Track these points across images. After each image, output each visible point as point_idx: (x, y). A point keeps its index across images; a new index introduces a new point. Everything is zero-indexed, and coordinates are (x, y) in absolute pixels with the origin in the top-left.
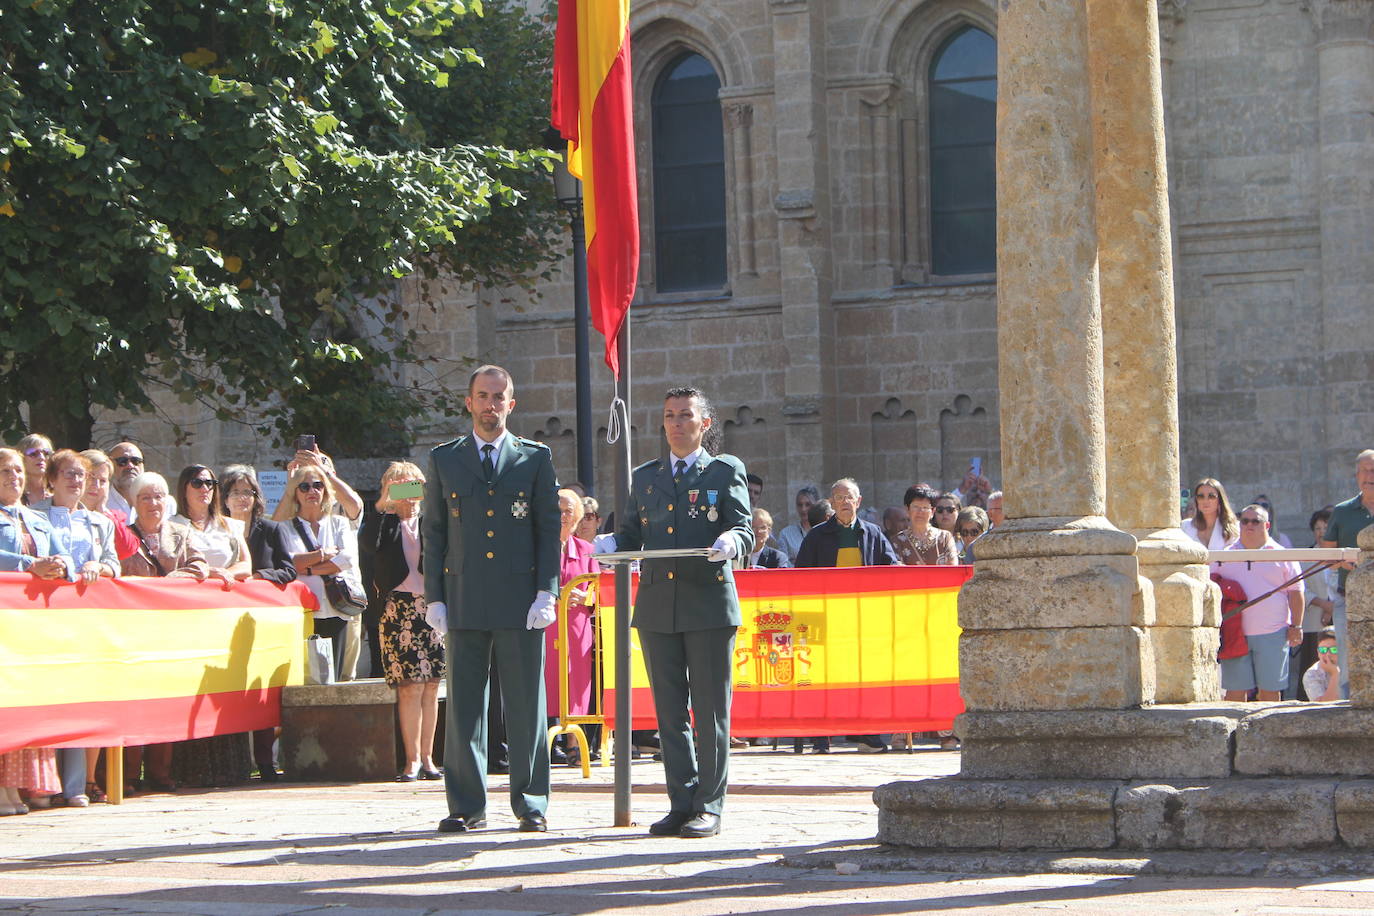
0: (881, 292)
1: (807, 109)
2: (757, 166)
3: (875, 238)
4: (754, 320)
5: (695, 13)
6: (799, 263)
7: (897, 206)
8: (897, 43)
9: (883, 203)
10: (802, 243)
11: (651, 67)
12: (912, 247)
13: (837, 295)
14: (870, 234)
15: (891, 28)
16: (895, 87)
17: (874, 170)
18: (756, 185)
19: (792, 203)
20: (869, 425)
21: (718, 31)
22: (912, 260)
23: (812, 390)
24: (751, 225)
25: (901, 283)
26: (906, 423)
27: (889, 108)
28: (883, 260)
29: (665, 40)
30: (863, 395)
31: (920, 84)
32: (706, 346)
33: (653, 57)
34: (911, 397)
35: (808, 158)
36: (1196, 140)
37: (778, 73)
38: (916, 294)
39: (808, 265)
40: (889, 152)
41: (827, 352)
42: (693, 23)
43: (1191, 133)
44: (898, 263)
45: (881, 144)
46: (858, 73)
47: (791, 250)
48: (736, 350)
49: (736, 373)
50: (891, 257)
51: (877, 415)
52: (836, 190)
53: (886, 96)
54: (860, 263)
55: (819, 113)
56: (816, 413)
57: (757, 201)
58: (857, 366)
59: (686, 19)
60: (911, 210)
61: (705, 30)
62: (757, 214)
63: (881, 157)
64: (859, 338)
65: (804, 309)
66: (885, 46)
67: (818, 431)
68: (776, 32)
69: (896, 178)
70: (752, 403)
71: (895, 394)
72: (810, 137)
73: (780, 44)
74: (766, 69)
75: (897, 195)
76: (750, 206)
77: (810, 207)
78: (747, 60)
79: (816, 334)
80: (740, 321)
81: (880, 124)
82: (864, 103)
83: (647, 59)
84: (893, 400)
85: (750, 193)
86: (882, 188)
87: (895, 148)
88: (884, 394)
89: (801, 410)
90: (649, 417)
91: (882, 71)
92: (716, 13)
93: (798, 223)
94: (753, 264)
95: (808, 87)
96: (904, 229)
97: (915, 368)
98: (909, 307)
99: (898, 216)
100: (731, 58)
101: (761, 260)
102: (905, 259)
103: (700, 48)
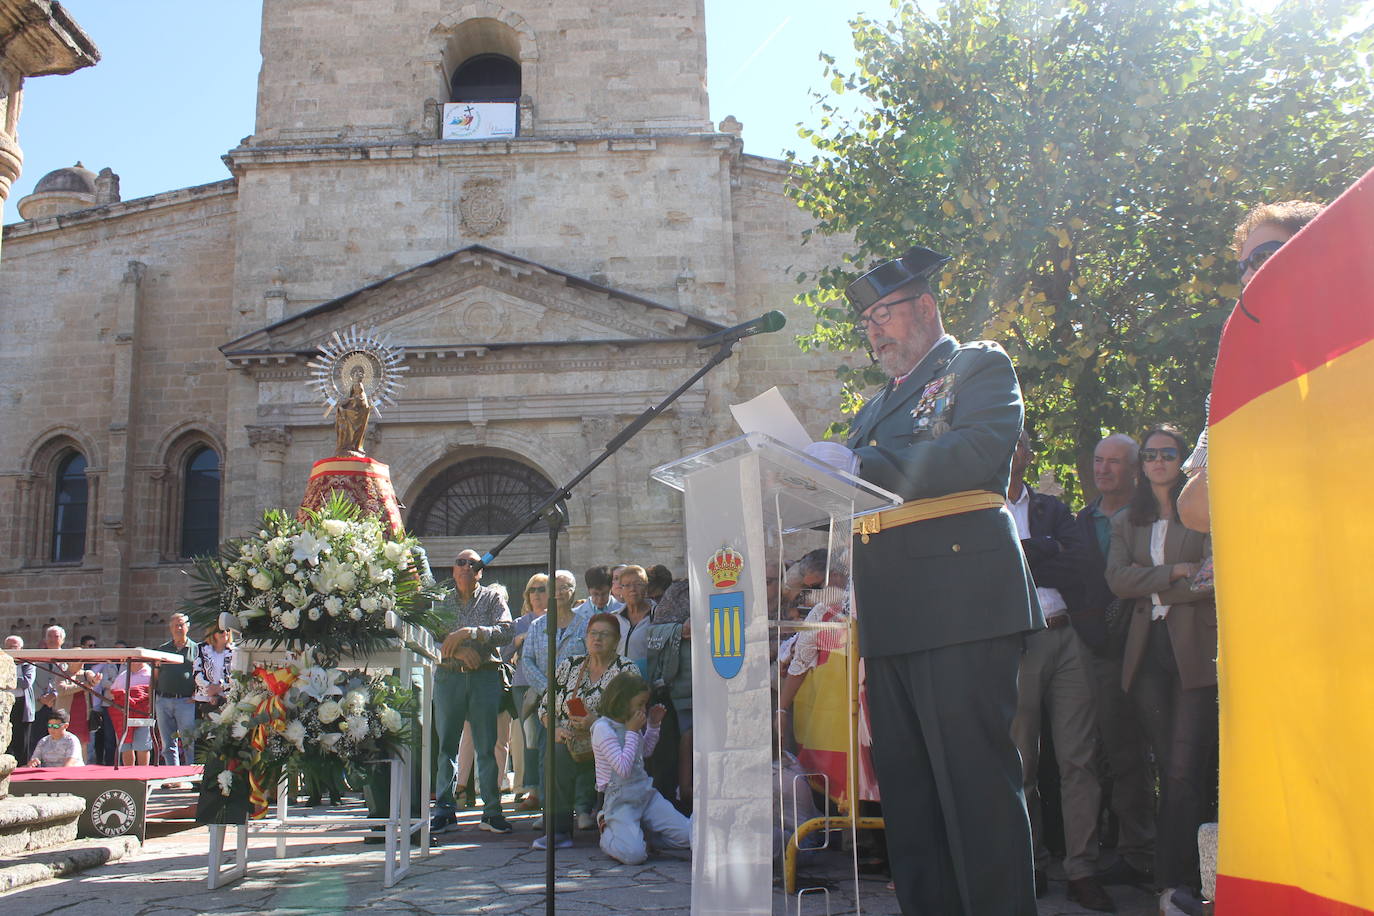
0: (153, 564)
1: (122, 479)
2: (99, 504)
3: (153, 540)
4: (92, 576)
5: (77, 433)
6: (112, 549)
7: (165, 525)
8: (170, 451)
9: (157, 523)
10: (115, 540)
11: (57, 458)
12: (171, 545)
13: (133, 565)
14: (150, 537)
15: (167, 445)
16: (168, 471)
17: (154, 508)
18: (99, 513)
19: (111, 521)
20: (143, 626)
21: (87, 441)
22: (171, 551)
23: (115, 609)
24: (95, 532)
25: (164, 560)
26: (161, 625)
27: (164, 481)
28: (156, 550)
29: (64, 446)
30: (142, 612)
31: (181, 471)
32: (68, 587)
33: (57, 453)
34: (163, 614)
35: (121, 501)
36: (292, 499)
37: (110, 461)
38: (169, 565)
39: (117, 550)
40: (162, 501)
41: (124, 591)
42: (75, 438)
43: (289, 495)
44: (163, 552)
45: (159, 497)
46: (150, 464)
47: (110, 543)
48: (83, 590)
49: (81, 600)
50: (160, 548)
51: (147, 622)
52: (136, 517)
53: (162, 475)
54: (144, 551)
55: (129, 481)
56: (114, 620)
57: (99, 520)
58: (140, 598)
59: (73, 435)
60: (172, 527)
61: (80, 441)
62: (98, 526)
63: (158, 503)
64: (142, 585)
65: (114, 570)
66: (164, 453)
67: (116, 628)
68: (111, 442)
69: (165, 513)
70: (88, 615)
71: (157, 612)
72: (123, 491)
73: (113, 448)
74: (106, 460)
75: (165, 519)
76: (95, 523)
77: (119, 523)
78: (99, 455)
79: (118, 583)
80: (86, 576)
81: (159, 487)
82: (152, 478)
83: (52, 455)
84: (155, 615)
85: (96, 517)
86: (158, 516)
87: (166, 499)
88: (151, 612)
89: (107, 618)
90: (37, 622)
91: (161, 463)
92: (87, 434)
93: (114, 531)
94: (94, 550)
95: (124, 468)
96: (168, 535)
97: (166, 600)
98: (166, 571)
99: (165, 530)
100: (92, 454)
101: (98, 548)
102: (167, 549)
103: (79, 450)
